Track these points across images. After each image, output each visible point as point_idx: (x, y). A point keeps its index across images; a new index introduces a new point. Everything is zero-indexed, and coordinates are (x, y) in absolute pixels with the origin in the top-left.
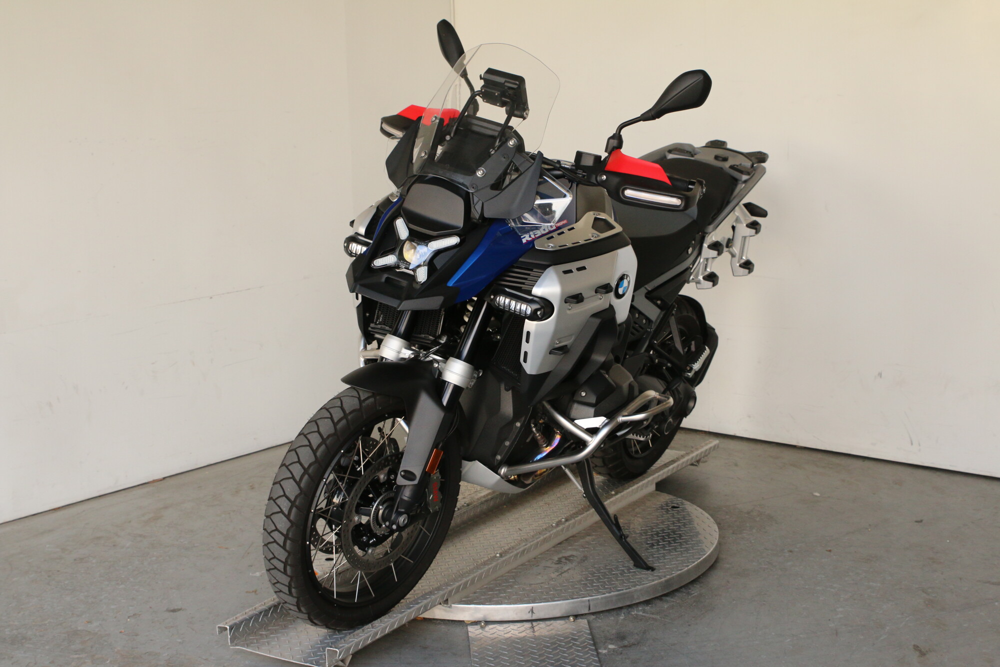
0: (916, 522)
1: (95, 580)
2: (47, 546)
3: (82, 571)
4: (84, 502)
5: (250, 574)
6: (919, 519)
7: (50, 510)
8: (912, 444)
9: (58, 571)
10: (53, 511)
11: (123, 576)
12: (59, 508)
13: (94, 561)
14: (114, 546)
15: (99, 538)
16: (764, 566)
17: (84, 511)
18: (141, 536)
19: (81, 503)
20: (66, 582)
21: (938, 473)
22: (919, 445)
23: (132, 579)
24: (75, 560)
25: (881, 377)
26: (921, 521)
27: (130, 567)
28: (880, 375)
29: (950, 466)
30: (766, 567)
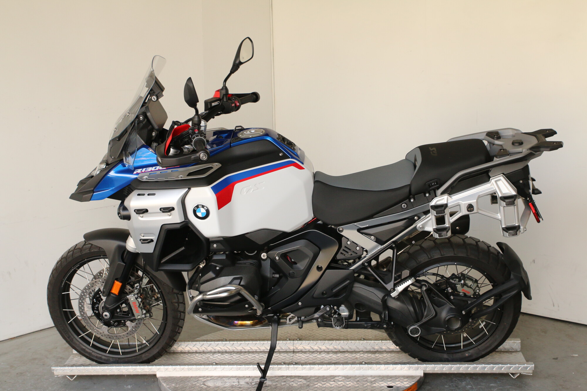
0: (554, 359)
1: (27, 388)
2: (2, 364)
3: (20, 382)
4: (31, 334)
5: (125, 386)
6: (555, 357)
7: (8, 339)
8: (554, 306)
9: (5, 381)
10: (10, 340)
11: (45, 386)
12: (14, 338)
13: (29, 375)
14: (43, 364)
15: (35, 359)
16: (452, 388)
17: (29, 340)
18: (61, 358)
19: (29, 335)
20: (9, 389)
21: (570, 325)
22: (559, 307)
23: (50, 388)
24: (17, 374)
25: (534, 263)
26: (557, 359)
27: (50, 379)
28: (534, 261)
29: (578, 320)
30: (454, 389)
